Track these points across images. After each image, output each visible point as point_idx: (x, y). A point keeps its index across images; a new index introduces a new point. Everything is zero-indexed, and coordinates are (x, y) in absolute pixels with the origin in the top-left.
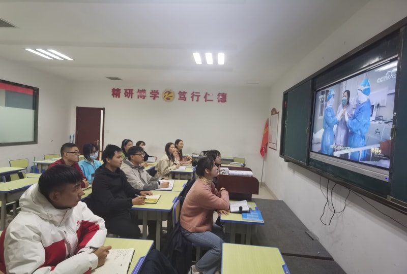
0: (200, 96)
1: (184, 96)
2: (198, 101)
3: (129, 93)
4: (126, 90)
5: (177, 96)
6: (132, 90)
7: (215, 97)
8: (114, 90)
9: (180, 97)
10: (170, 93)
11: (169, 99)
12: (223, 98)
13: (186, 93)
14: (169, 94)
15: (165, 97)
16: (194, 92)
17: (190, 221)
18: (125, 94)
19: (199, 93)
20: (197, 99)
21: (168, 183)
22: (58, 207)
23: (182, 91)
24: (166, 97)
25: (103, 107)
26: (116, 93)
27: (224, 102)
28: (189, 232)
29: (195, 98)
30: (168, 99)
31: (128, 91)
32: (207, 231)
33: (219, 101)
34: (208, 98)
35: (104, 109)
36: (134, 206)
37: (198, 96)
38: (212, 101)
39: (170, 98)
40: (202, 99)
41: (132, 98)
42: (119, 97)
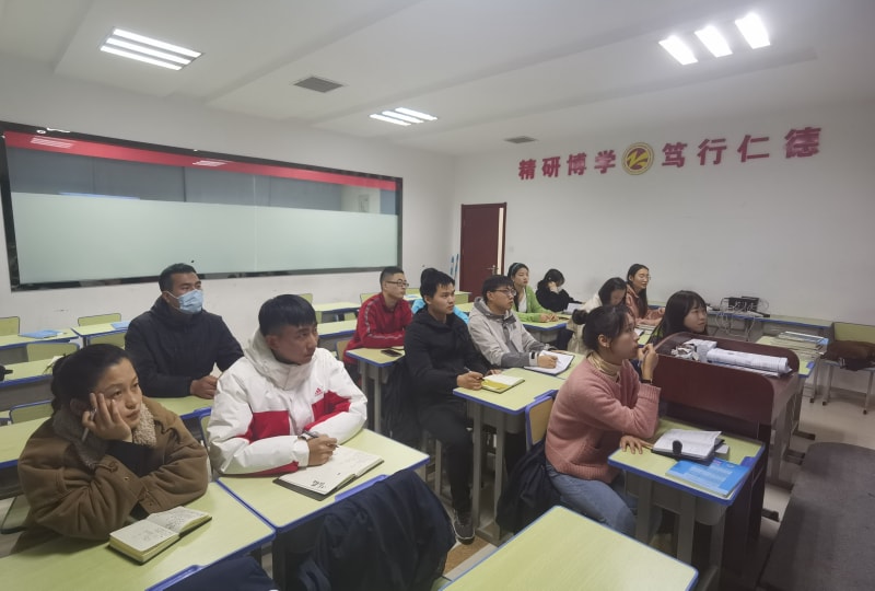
0: (725, 148)
1: (679, 154)
2: (717, 161)
3: (551, 167)
4: (545, 160)
5: (661, 157)
6: (558, 158)
7: (777, 146)
8: (523, 164)
9: (668, 159)
10: (640, 151)
11: (640, 167)
12: (804, 142)
13: (686, 145)
14: (638, 156)
15: (628, 162)
16: (706, 141)
17: (561, 447)
18: (544, 169)
19: (723, 140)
20: (715, 159)
21: (555, 359)
22: (280, 358)
23: (674, 143)
24: (632, 164)
25: (502, 201)
26: (527, 170)
27: (810, 154)
28: (555, 470)
29: (711, 156)
30: (636, 167)
31: (550, 162)
32: (595, 478)
33: (789, 155)
34: (753, 149)
35: (504, 205)
36: (460, 390)
37: (719, 150)
38: (767, 155)
39: (642, 164)
40: (731, 156)
41: (556, 175)
42: (532, 177)
